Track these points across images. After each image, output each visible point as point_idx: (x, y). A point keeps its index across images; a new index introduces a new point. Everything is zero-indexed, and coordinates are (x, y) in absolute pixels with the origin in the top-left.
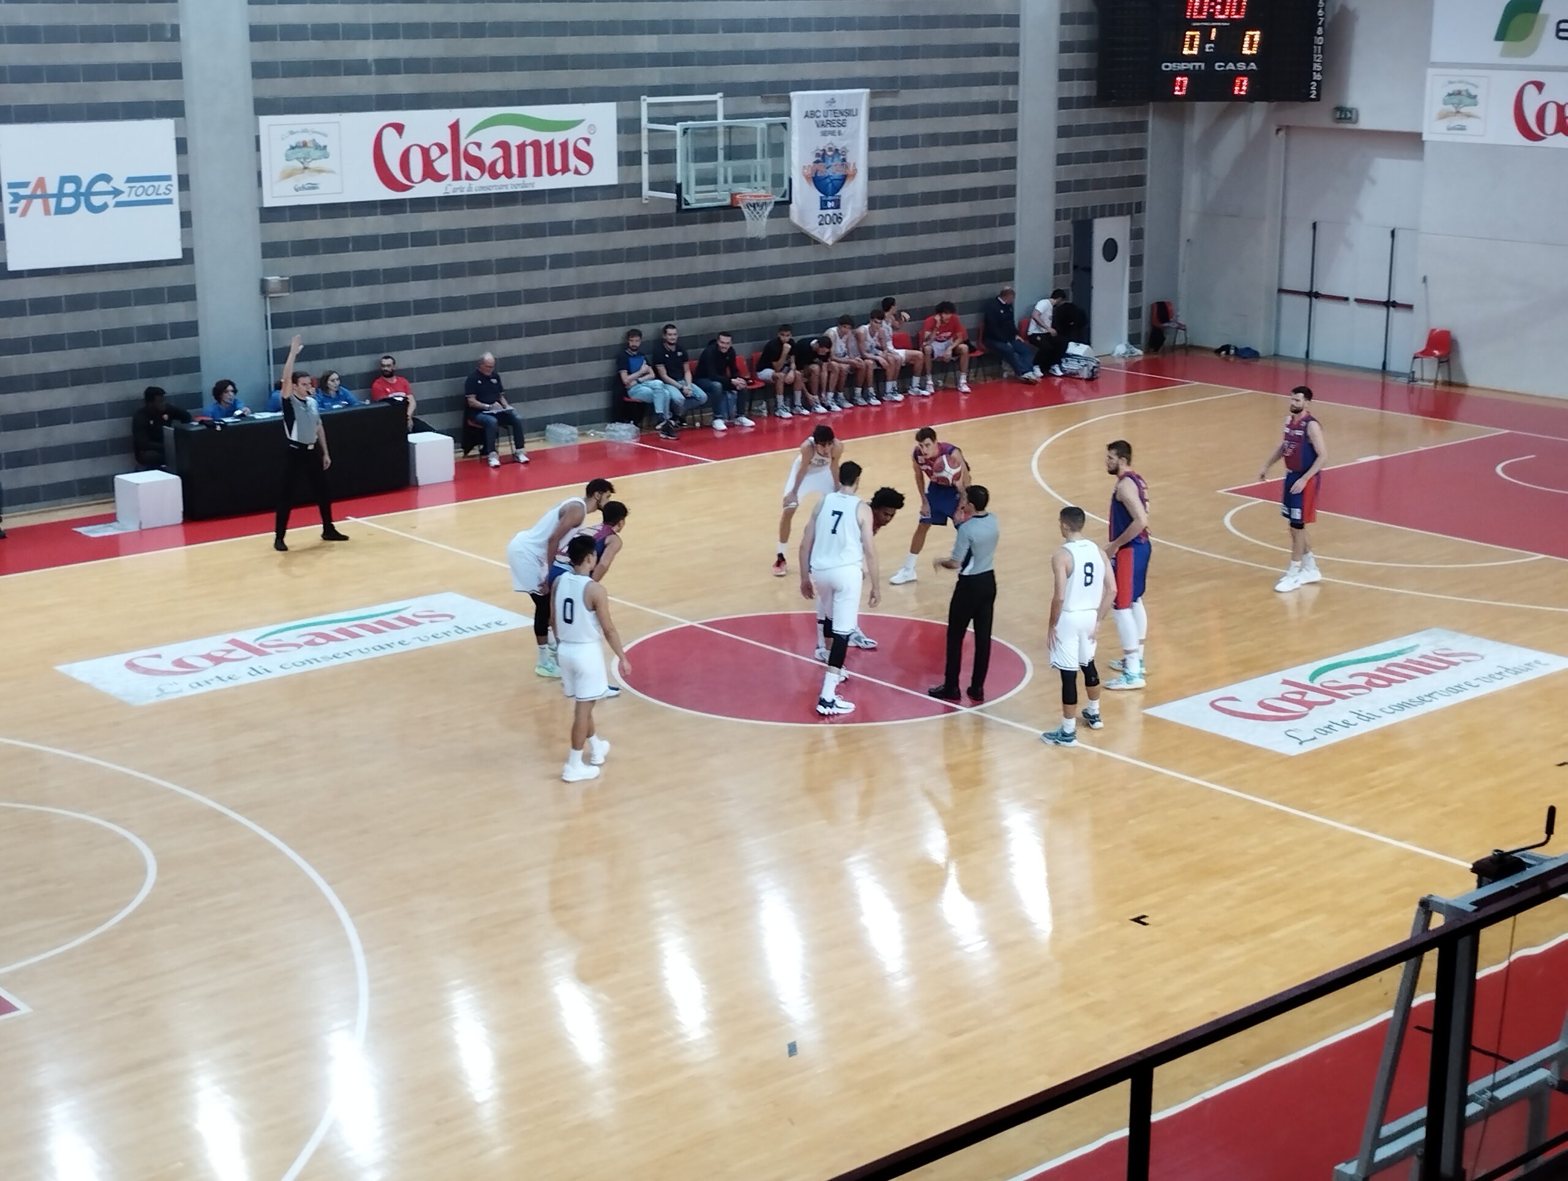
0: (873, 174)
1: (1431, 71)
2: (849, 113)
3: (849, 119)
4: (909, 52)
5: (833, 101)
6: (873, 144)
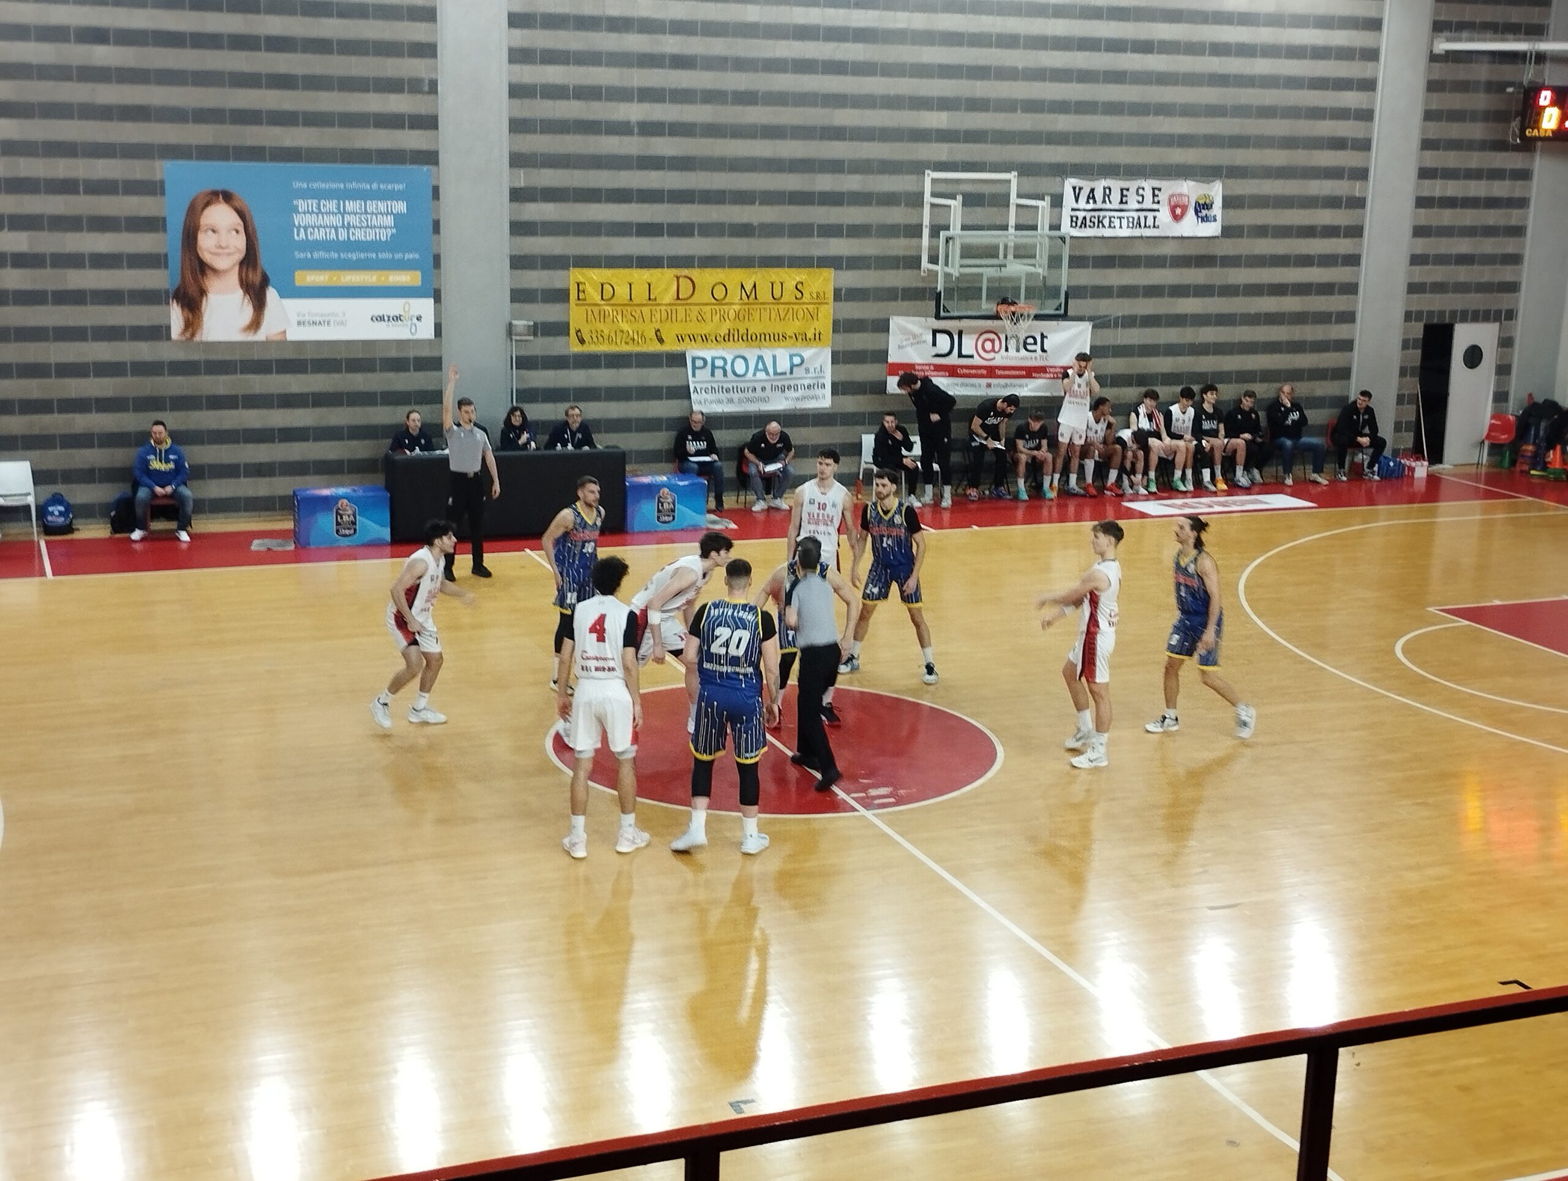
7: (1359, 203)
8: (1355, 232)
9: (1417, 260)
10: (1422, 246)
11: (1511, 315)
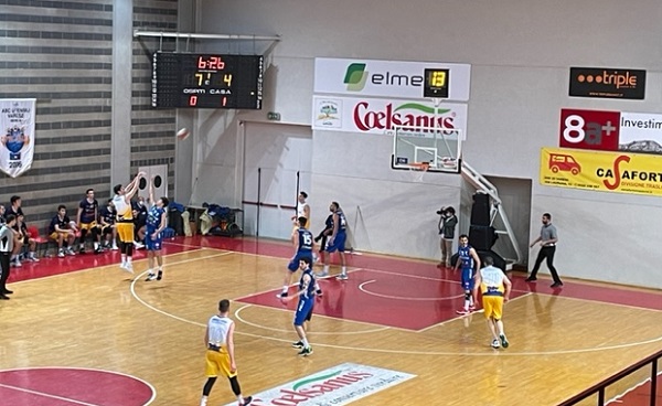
0: (37, 142)
1: (314, 96)
2: (25, 110)
3: (25, 114)
4: (57, 81)
5: (17, 104)
6: (37, 127)
7: (108, 109)
8: (108, 123)
9: (133, 136)
10: (135, 129)
11: (172, 160)
